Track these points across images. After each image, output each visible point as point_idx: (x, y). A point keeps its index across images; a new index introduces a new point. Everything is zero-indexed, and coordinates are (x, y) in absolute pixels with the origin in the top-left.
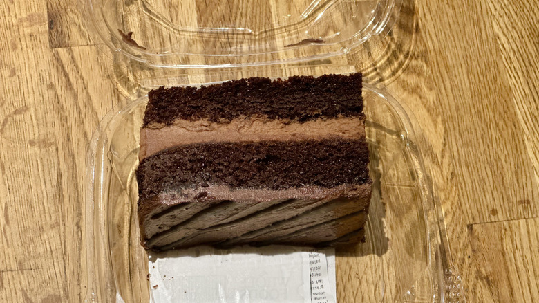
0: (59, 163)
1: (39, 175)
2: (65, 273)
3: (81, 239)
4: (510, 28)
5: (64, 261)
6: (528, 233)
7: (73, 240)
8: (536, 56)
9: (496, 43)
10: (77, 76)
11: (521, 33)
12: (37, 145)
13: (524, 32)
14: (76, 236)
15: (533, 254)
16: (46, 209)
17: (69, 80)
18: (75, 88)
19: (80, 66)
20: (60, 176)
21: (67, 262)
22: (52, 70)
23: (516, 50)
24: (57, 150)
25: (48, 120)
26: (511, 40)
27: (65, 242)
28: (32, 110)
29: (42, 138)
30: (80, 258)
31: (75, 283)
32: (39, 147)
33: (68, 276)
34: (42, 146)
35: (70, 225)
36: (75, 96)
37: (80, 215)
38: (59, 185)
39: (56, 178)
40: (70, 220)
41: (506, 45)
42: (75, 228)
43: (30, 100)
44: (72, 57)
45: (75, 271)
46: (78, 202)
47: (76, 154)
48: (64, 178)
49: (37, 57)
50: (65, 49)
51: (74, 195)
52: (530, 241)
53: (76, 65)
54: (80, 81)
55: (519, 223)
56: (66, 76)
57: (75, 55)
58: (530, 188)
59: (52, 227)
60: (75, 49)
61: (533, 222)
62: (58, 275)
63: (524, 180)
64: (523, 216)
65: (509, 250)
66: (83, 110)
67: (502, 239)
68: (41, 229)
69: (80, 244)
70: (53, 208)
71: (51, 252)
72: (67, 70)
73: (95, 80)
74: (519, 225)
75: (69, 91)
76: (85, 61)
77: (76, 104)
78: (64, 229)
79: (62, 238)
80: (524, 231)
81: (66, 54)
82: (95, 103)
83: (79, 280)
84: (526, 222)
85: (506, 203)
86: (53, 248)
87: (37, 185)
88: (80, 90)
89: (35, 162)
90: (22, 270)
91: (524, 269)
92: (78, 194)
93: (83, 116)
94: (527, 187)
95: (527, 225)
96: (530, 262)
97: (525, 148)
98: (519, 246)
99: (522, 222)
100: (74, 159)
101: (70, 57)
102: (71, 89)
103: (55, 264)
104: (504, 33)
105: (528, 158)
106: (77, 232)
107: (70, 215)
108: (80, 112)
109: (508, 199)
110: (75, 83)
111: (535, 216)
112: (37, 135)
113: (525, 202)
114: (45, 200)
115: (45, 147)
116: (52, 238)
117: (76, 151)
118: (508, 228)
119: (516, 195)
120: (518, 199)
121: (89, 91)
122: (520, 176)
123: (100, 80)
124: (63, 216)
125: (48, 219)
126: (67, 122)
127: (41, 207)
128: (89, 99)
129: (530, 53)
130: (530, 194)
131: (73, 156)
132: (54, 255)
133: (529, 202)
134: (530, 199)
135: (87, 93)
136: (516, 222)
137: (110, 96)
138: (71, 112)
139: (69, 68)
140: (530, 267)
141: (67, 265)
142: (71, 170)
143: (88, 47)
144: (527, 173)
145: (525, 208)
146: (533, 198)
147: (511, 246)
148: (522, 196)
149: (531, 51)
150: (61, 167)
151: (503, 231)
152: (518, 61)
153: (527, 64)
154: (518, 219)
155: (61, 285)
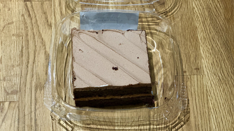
0: (23, 43)
1: (15, 47)
2: (21, 82)
3: (28, 71)
4: (199, 5)
5: (21, 78)
6: (197, 80)
7: (25, 71)
8: (208, 16)
9: (193, 10)
10: (33, 12)
11: (203, 7)
12: (15, 36)
13: (204, 7)
14: (26, 69)
15: (198, 88)
16: (16, 59)
17: (30, 14)
18: (31, 16)
19: (34, 9)
20: (22, 48)
21: (22, 78)
22: (24, 9)
23: (200, 13)
24: (22, 38)
25: (20, 27)
26: (199, 10)
27: (22, 71)
28: (15, 23)
29: (17, 33)
30: (26, 78)
31: (24, 86)
32: (16, 37)
33: (22, 83)
34: (17, 36)
35: (24, 66)
36: (31, 19)
37: (28, 62)
38: (22, 51)
39: (21, 48)
40: (25, 64)
41: (197, 11)
42: (26, 66)
43: (14, 20)
44: (32, 5)
45: (24, 82)
46: (28, 57)
47: (29, 40)
48: (24, 49)
49: (19, 5)
50: (29, 2)
51: (27, 55)
52: (197, 83)
53: (33, 8)
54: (34, 14)
55: (194, 76)
56: (29, 12)
57: (33, 5)
58: (200, 64)
59: (17, 66)
60: (33, 2)
61: (200, 77)
62: (18, 83)
63: (198, 61)
64: (196, 74)
65: (189, 86)
66: (34, 25)
67: (187, 82)
68: (13, 66)
69: (27, 72)
70: (18, 59)
71: (16, 74)
72: (29, 10)
73: (39, 14)
74: (194, 77)
75: (29, 17)
76: (36, 7)
77: (31, 22)
78: (22, 67)
79: (21, 70)
80: (196, 80)
81: (30, 4)
82: (39, 22)
83: (25, 85)
84: (197, 76)
85: (190, 69)
86: (17, 73)
87: (13, 50)
88: (33, 18)
89: (14, 42)
90: (5, 80)
91: (194, 93)
92: (29, 55)
93: (34, 27)
94: (199, 63)
95: (197, 77)
96: (197, 91)
97: (200, 49)
98: (193, 85)
99: (195, 76)
100: (28, 42)
101: (31, 5)
102: (30, 17)
103: (17, 79)
104: (197, 7)
105: (200, 53)
106: (27, 68)
107: (25, 62)
108: (32, 25)
109: (191, 67)
110: (32, 15)
111: (200, 74)
112: (15, 32)
113: (197, 69)
114: (16, 56)
115: (18, 37)
116: (17, 70)
117: (29, 39)
118: (189, 78)
119: (194, 66)
120: (195, 68)
121: (37, 18)
122: (196, 59)
123: (41, 14)
124: (22, 62)
125: (16, 63)
126: (27, 28)
127: (14, 58)
128: (36, 21)
129: (206, 15)
130: (200, 66)
131: (28, 40)
132: (17, 76)
133: (199, 69)
134: (200, 68)
135: (36, 19)
136: (193, 76)
137: (44, 20)
138: (29, 25)
139: (30, 9)
140: (196, 93)
141: (21, 80)
142: (27, 46)
143: (38, 2)
144: (200, 59)
145: (197, 71)
146: (201, 68)
147: (190, 85)
148: (197, 67)
149: (206, 14)
150: (23, 44)
151: (188, 79)
152: (201, 17)
153: (204, 19)
154: (194, 75)
155: (18, 87)
